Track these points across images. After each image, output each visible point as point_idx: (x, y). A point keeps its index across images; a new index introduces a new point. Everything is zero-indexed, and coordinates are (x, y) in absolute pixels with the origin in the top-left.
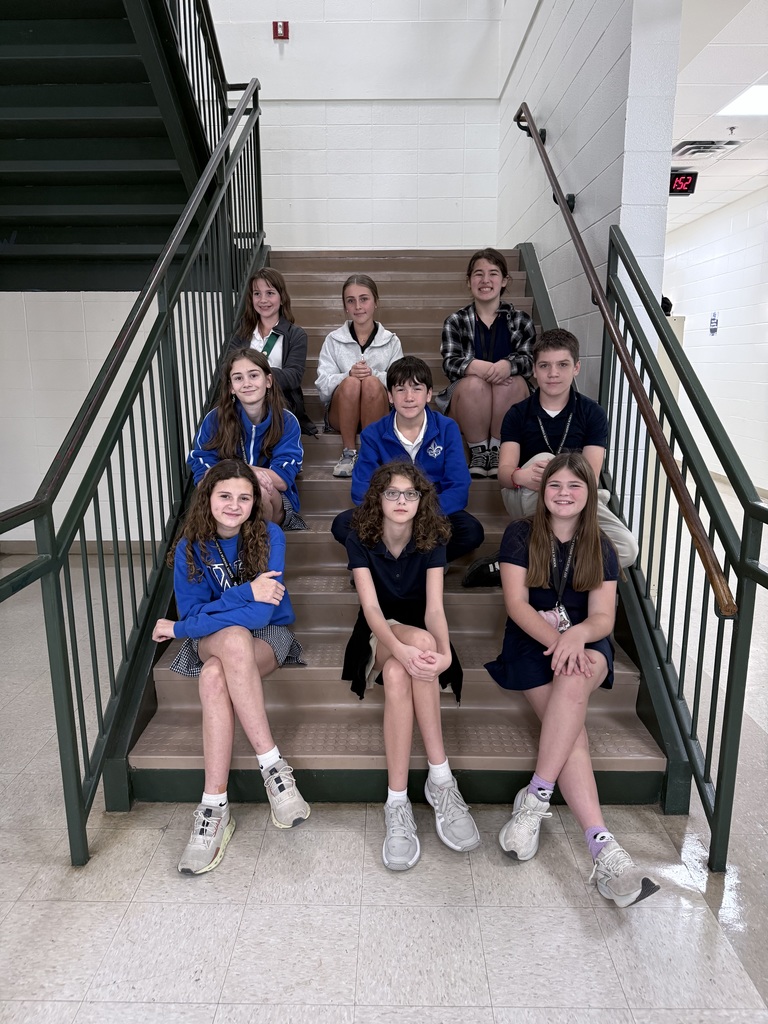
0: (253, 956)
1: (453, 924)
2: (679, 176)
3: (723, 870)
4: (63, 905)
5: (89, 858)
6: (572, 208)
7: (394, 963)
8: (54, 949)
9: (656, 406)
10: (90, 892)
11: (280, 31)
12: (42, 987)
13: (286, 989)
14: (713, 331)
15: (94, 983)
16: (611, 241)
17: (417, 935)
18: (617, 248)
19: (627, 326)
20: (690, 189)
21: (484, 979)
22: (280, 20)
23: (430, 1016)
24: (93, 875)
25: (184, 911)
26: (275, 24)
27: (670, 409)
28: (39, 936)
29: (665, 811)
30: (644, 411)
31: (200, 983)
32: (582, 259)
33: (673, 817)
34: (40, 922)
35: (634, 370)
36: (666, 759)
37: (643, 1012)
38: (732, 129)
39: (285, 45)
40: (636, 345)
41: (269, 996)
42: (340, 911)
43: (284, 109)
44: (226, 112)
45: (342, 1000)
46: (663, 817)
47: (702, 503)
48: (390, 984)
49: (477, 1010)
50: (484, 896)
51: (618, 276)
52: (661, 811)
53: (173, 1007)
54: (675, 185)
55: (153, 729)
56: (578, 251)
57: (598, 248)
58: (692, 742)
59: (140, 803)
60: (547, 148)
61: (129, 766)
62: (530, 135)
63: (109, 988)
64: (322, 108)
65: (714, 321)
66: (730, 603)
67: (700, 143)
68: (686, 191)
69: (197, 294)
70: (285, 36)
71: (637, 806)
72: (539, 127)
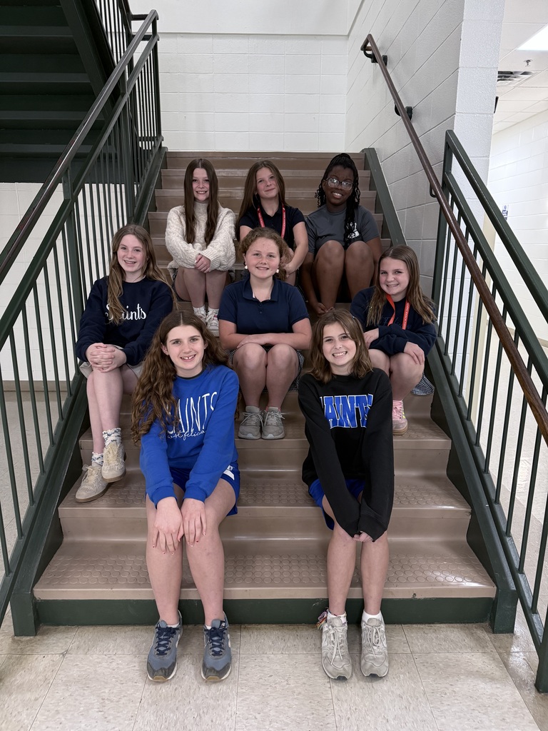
6: (410, 116)
16: (446, 142)
18: (452, 147)
19: (461, 213)
29: (494, 629)
33: (501, 636)
36: (496, 588)
38: (528, 61)
43: (180, 40)
44: (130, 37)
46: (492, 636)
51: (453, 170)
52: (491, 630)
55: (58, 560)
57: (435, 149)
58: (520, 575)
59: (45, 627)
60: (389, 69)
61: (34, 598)
64: (209, 40)
65: (505, 212)
67: (502, 73)
69: (101, 185)
71: (470, 625)
72: (382, 54)
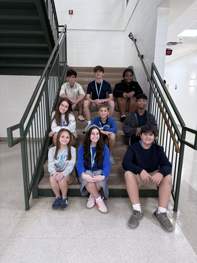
0: (70, 229)
1: (115, 222)
2: (168, 50)
3: (177, 211)
4: (24, 218)
5: (30, 209)
6: (142, 58)
7: (102, 230)
8: (23, 227)
9: (162, 105)
10: (31, 215)
11: (71, 12)
12: (22, 235)
13: (78, 235)
14: (176, 89)
15: (33, 234)
16: (152, 66)
17: (107, 224)
18: (153, 68)
19: (156, 86)
20: (171, 54)
21: (123, 233)
22: (71, 10)
23: (111, 241)
24: (31, 212)
25: (53, 220)
26: (70, 11)
27: (165, 105)
28: (20, 225)
30: (159, 106)
31: (58, 234)
32: (145, 70)
34: (19, 222)
35: (157, 96)
37: (159, 239)
38: (181, 40)
39: (72, 16)
40: (158, 91)
41: (74, 237)
42: (89, 220)
44: (58, 32)
45: (91, 237)
47: (173, 127)
48: (102, 234)
49: (122, 239)
50: (122, 216)
51: (154, 74)
53: (52, 239)
54: (167, 53)
56: (144, 69)
57: (149, 68)
59: (40, 197)
60: (137, 43)
61: (38, 188)
62: (132, 40)
63: (37, 235)
64: (81, 31)
65: (176, 86)
66: (179, 149)
67: (173, 43)
68: (169, 54)
69: (53, 77)
70: (72, 14)
72: (135, 38)
